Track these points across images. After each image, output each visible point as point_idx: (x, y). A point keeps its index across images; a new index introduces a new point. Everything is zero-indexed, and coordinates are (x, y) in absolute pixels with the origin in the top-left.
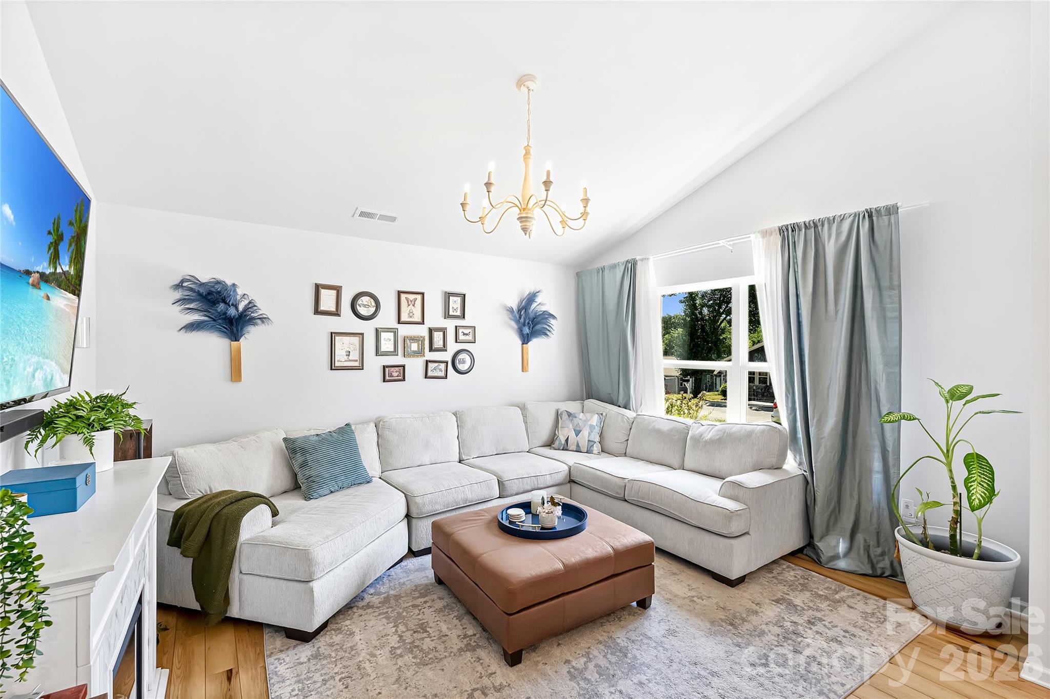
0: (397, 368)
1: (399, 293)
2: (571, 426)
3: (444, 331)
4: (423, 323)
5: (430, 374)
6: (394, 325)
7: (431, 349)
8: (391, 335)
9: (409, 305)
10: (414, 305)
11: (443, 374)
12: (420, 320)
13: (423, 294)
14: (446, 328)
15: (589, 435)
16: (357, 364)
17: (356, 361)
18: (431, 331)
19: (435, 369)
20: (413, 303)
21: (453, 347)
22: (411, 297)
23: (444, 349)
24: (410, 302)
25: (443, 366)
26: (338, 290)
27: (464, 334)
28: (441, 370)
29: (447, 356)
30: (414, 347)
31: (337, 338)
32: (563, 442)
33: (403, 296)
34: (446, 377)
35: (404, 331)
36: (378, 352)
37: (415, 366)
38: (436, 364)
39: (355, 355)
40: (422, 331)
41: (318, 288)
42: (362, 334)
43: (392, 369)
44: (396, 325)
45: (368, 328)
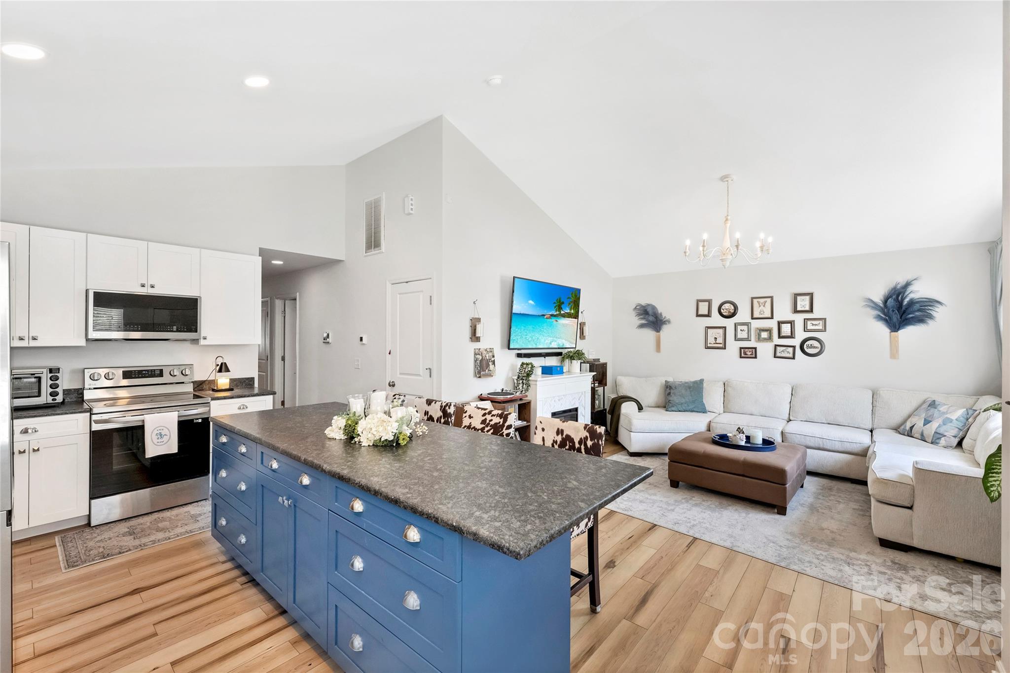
0: (750, 350)
1: (752, 298)
2: (923, 415)
3: (792, 323)
4: (772, 318)
5: (778, 354)
6: (748, 319)
7: (780, 337)
8: (745, 328)
9: (760, 306)
10: (764, 306)
11: (791, 355)
12: (770, 316)
13: (772, 298)
14: (794, 321)
15: (939, 426)
16: (721, 346)
17: (721, 344)
18: (780, 323)
19: (783, 351)
20: (763, 304)
21: (800, 335)
22: (762, 300)
23: (792, 336)
24: (761, 304)
25: (791, 350)
26: (709, 302)
27: (813, 325)
28: (788, 352)
29: (796, 342)
30: (764, 335)
31: (709, 330)
32: (908, 428)
33: (755, 301)
34: (794, 358)
35: (756, 324)
36: (736, 339)
37: (765, 349)
38: (784, 348)
39: (720, 340)
40: (772, 324)
41: (698, 301)
42: (725, 328)
43: (746, 350)
44: (750, 321)
45: (729, 323)
